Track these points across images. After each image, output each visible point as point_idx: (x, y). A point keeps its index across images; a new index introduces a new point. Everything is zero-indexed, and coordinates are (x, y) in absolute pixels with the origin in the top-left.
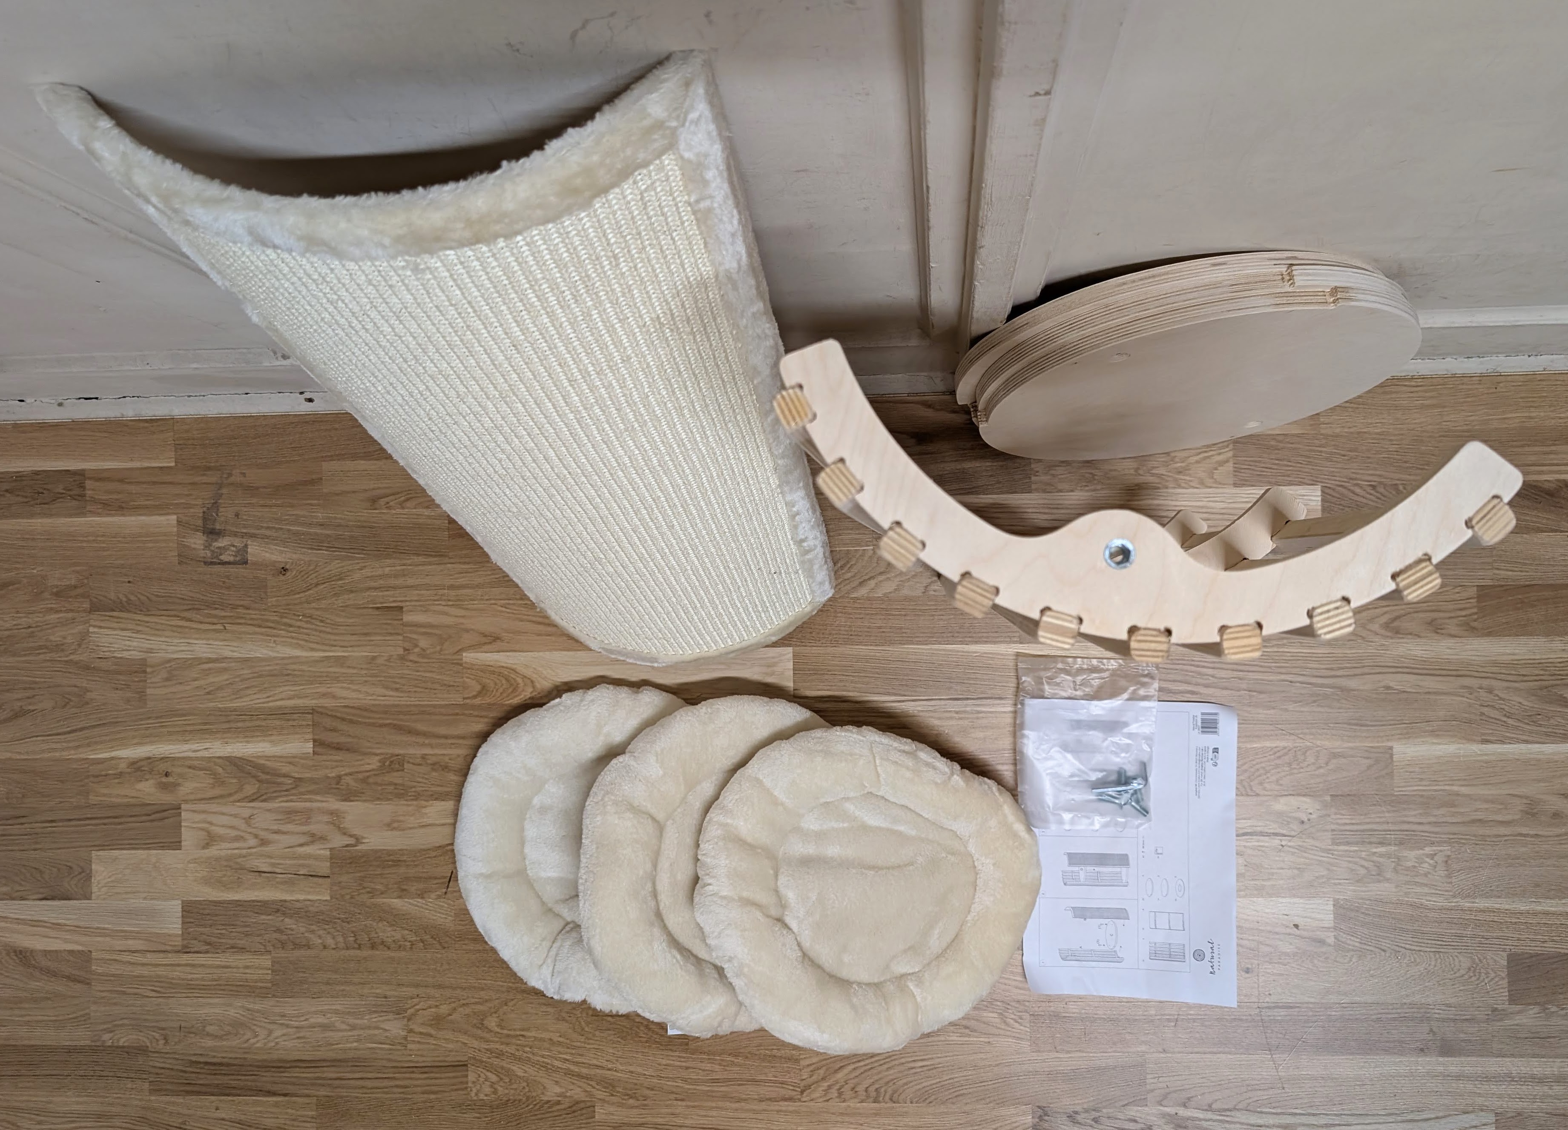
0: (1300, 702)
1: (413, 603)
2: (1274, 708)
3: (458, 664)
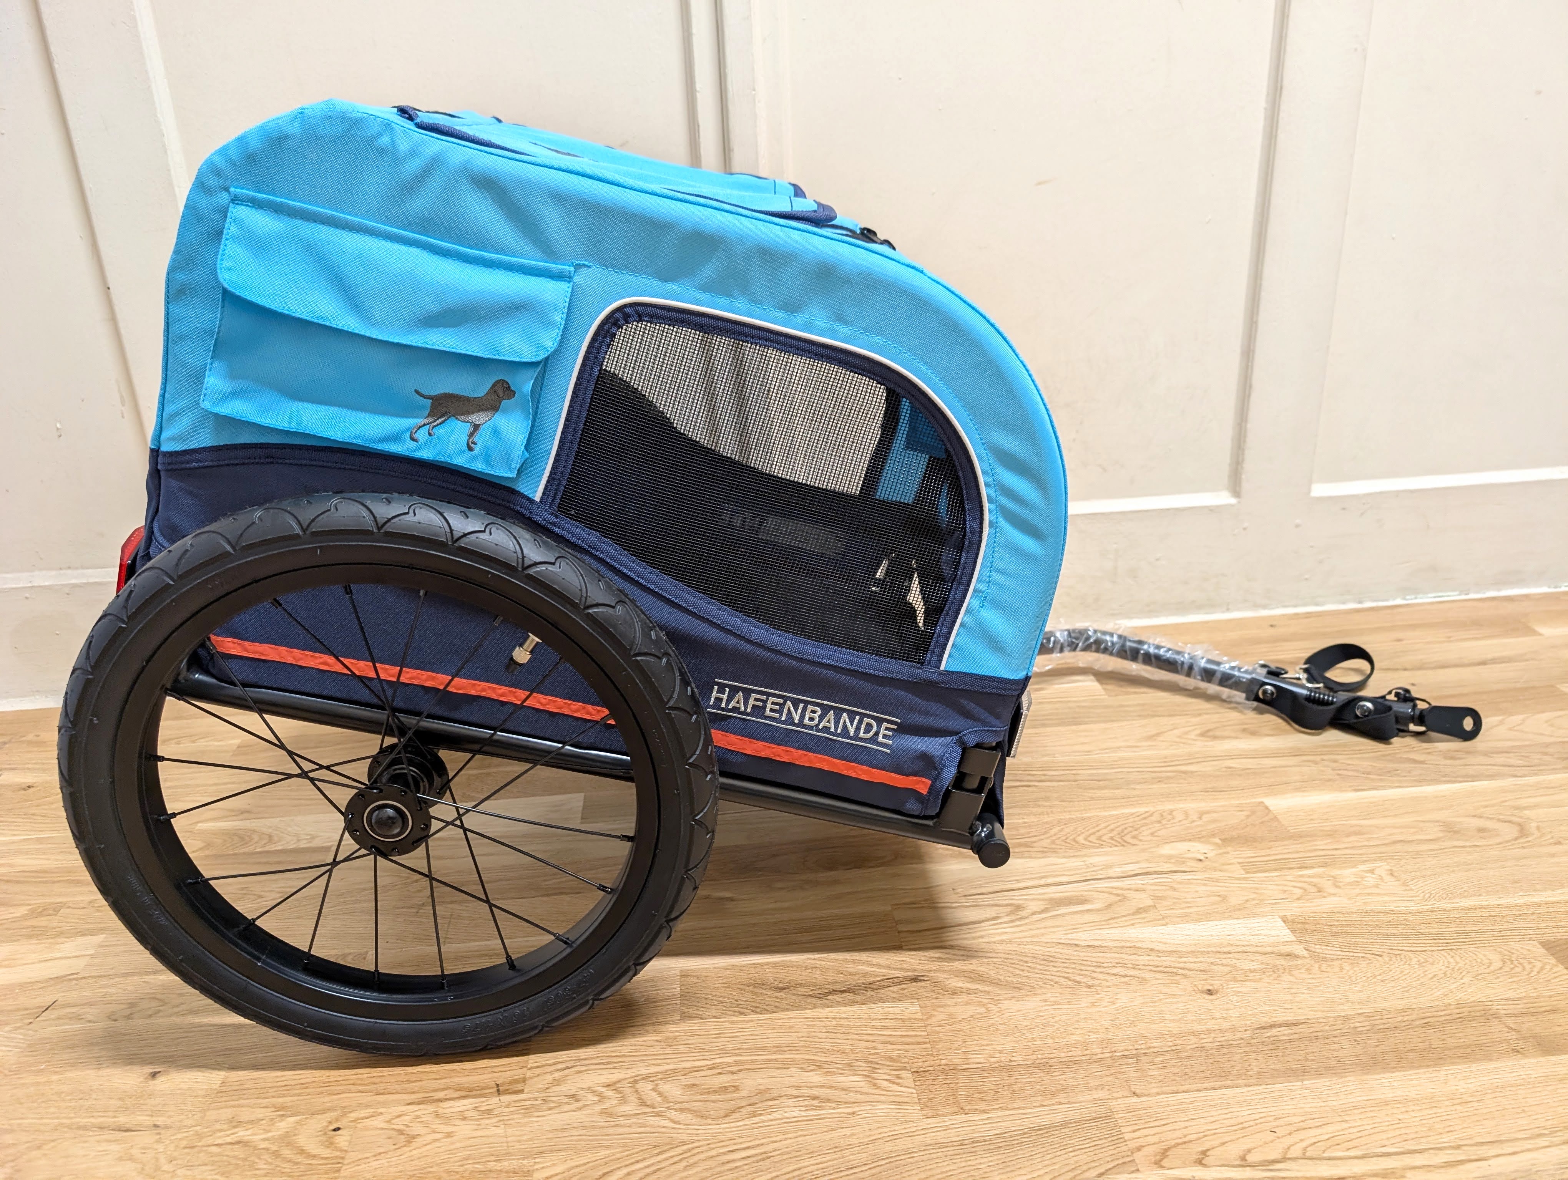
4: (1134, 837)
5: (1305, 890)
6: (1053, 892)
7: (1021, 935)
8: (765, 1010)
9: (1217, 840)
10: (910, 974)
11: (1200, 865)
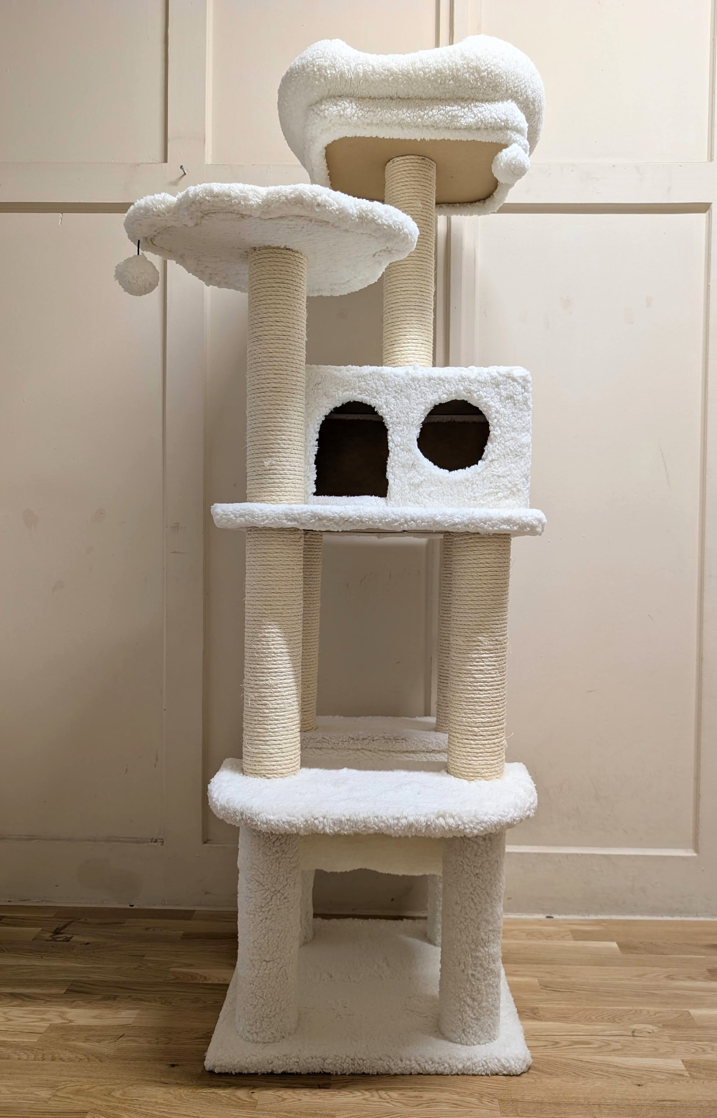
4: (620, 1020)
5: (697, 1050)
6: (575, 1038)
9: (660, 1025)
11: (649, 1035)
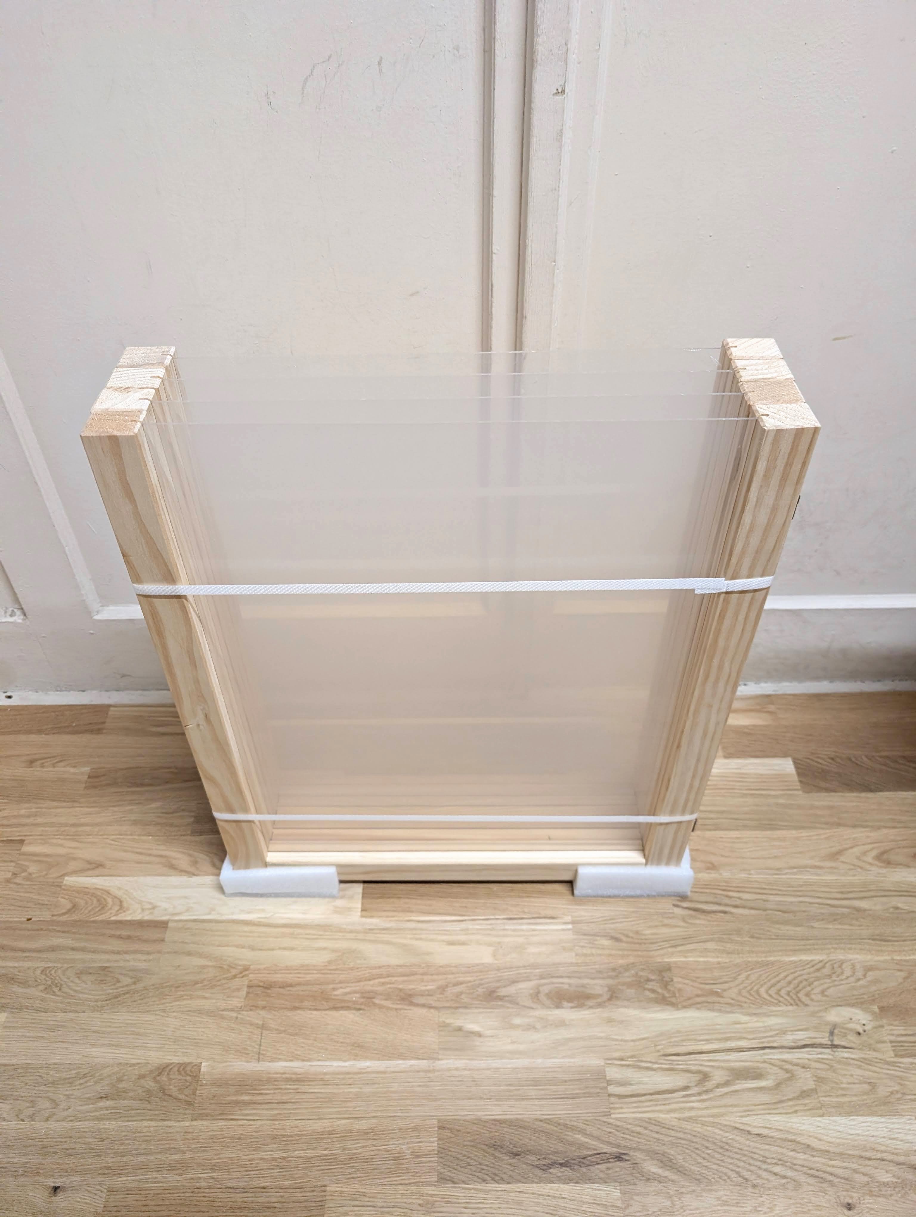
0: (823, 920)
1: (36, 837)
2: (800, 926)
3: (57, 886)
4: (807, 995)
6: (736, 1060)
7: (705, 1112)
8: (502, 1179)
9: (875, 1008)
10: (615, 1150)
11: (858, 1040)
